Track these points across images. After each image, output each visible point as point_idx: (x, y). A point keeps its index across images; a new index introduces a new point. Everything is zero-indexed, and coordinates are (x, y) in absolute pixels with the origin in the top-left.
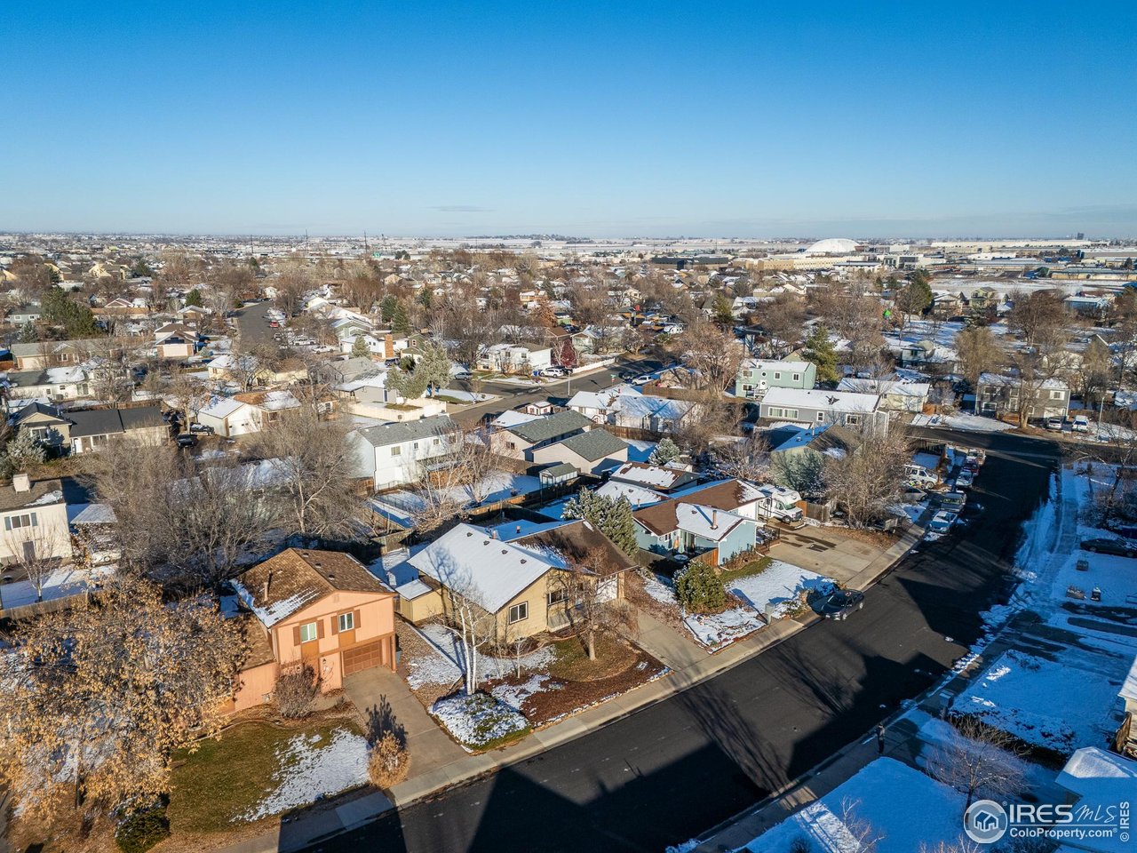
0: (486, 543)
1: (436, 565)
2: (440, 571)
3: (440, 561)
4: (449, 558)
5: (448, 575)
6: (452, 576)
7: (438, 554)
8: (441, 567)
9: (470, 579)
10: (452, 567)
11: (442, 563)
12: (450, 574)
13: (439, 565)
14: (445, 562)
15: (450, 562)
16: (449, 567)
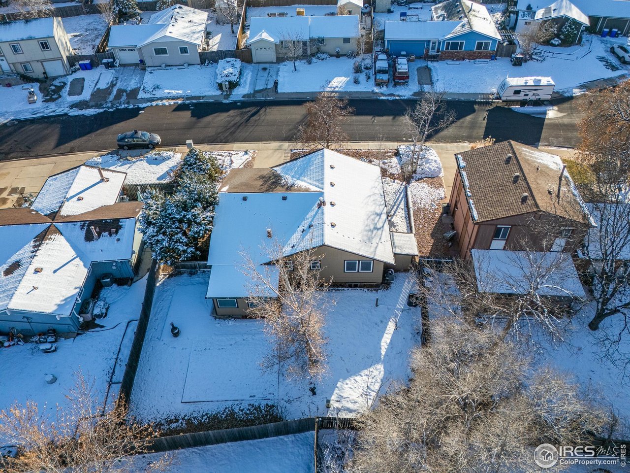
0: (332, 205)
1: (380, 232)
2: (381, 225)
3: (375, 232)
4: (367, 226)
5: (380, 215)
6: (378, 212)
7: (370, 239)
8: (378, 226)
9: (370, 196)
10: (373, 217)
11: (375, 228)
12: (378, 214)
13: (378, 229)
14: (372, 227)
15: (369, 222)
16: (373, 220)
